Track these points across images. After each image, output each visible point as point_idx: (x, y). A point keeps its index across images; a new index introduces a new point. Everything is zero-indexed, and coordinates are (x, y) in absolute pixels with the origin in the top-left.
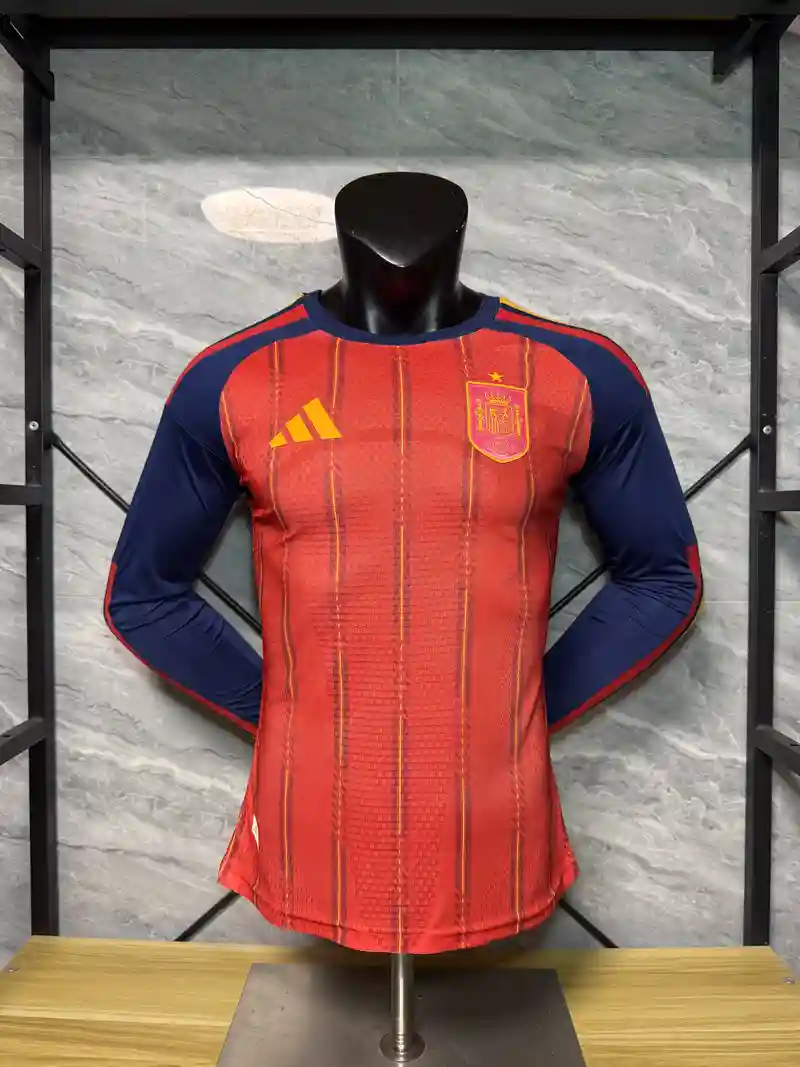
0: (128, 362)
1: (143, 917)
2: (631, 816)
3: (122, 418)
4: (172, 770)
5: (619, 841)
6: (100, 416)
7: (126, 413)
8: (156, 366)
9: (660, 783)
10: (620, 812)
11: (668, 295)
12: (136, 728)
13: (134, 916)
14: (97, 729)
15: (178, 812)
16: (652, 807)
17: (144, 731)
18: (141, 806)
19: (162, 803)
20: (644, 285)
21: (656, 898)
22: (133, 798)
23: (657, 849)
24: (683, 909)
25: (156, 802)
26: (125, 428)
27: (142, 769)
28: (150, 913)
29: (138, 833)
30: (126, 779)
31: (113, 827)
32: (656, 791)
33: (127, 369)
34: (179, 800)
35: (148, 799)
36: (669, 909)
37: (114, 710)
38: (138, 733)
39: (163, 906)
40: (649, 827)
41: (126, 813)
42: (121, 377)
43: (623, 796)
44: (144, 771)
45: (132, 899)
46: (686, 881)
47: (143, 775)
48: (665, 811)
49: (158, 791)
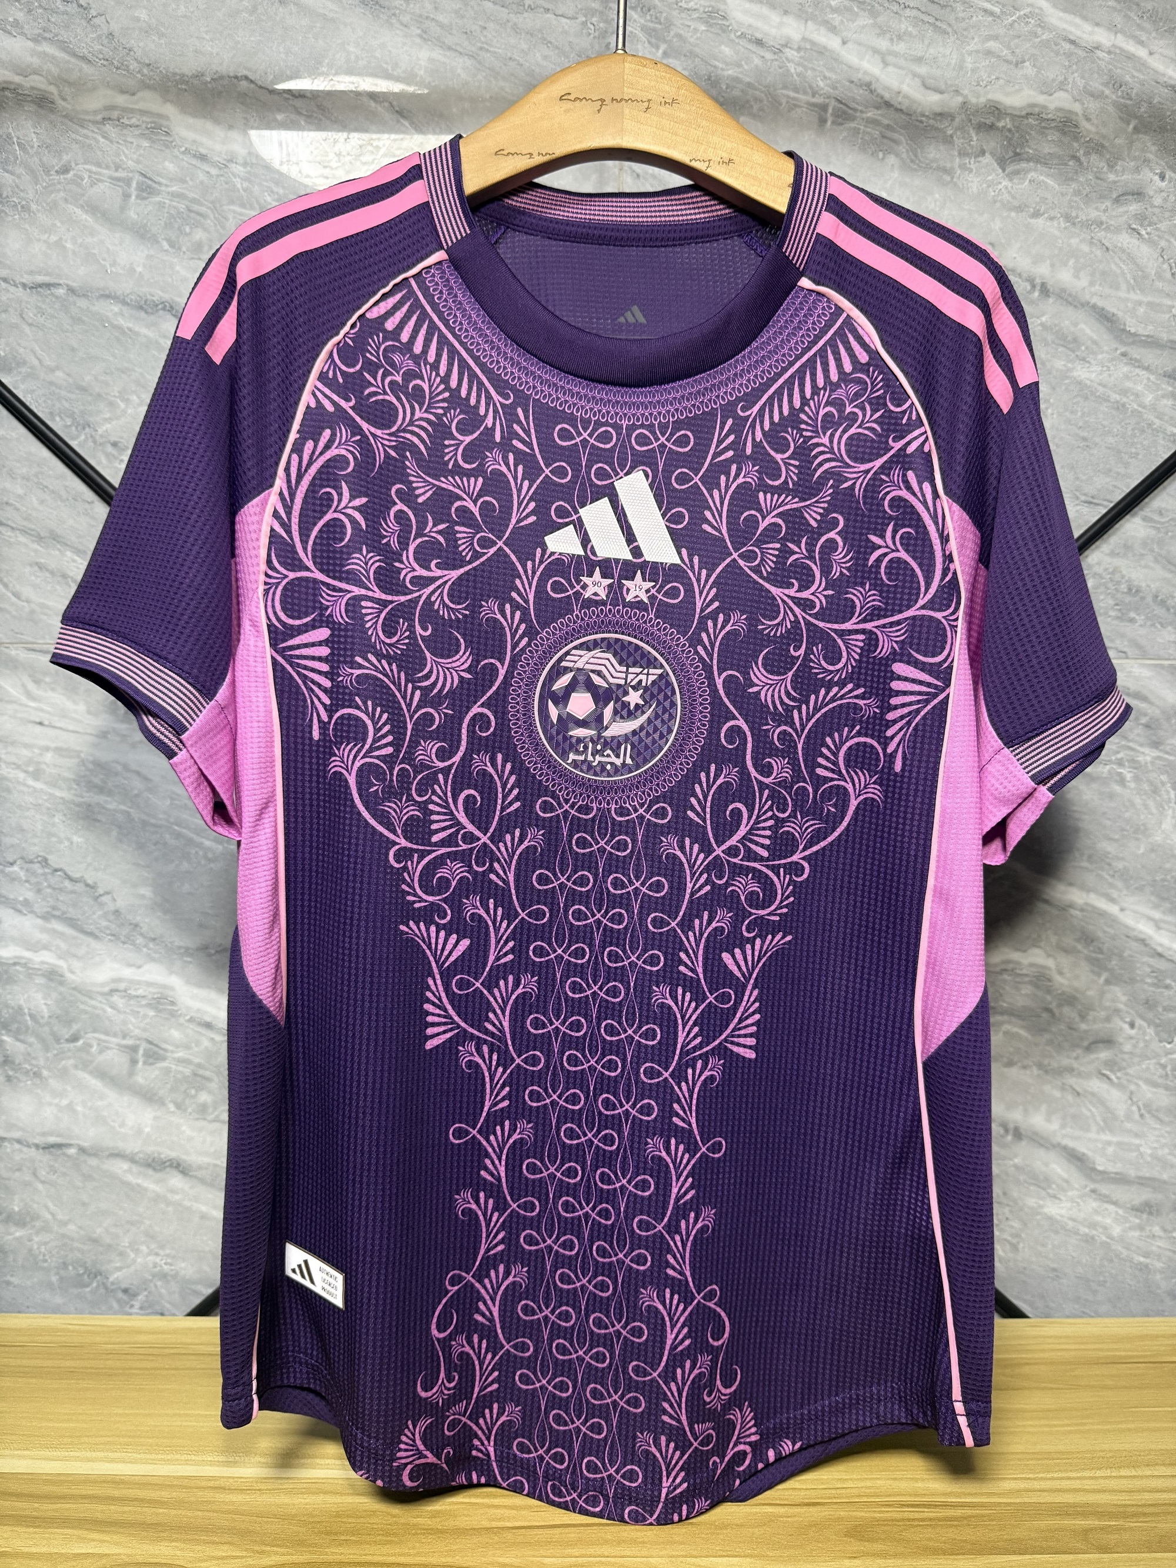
0: (82, 169)
1: (118, 1276)
2: (1060, 1072)
3: (70, 283)
4: (165, 987)
5: (1038, 1121)
6: (27, 279)
7: (79, 273)
8: (137, 177)
9: (1117, 1011)
10: (1040, 1066)
11: (1151, 61)
12: (102, 905)
13: (98, 1273)
14: (22, 908)
15: (187, 1071)
16: (1104, 1055)
17: (117, 912)
18: (114, 1058)
19: (154, 1054)
20: (1103, 37)
21: (1105, 1228)
22: (95, 1044)
23: (1107, 1137)
24: (1154, 1248)
25: (141, 1052)
26: (75, 303)
27: (113, 986)
28: (133, 1268)
29: (105, 1114)
30: (82, 1006)
31: (56, 1101)
32: (1108, 1026)
33: (79, 185)
34: (187, 1047)
35: (126, 1047)
36: (1128, 1249)
37: (56, 870)
38: (105, 916)
39: (157, 1254)
40: (1093, 1094)
41: (82, 1075)
42: (66, 200)
43: (1047, 1036)
44: (117, 990)
45: (95, 1241)
46: (1159, 1196)
47: (115, 998)
48: (1124, 1064)
49: (145, 1030)
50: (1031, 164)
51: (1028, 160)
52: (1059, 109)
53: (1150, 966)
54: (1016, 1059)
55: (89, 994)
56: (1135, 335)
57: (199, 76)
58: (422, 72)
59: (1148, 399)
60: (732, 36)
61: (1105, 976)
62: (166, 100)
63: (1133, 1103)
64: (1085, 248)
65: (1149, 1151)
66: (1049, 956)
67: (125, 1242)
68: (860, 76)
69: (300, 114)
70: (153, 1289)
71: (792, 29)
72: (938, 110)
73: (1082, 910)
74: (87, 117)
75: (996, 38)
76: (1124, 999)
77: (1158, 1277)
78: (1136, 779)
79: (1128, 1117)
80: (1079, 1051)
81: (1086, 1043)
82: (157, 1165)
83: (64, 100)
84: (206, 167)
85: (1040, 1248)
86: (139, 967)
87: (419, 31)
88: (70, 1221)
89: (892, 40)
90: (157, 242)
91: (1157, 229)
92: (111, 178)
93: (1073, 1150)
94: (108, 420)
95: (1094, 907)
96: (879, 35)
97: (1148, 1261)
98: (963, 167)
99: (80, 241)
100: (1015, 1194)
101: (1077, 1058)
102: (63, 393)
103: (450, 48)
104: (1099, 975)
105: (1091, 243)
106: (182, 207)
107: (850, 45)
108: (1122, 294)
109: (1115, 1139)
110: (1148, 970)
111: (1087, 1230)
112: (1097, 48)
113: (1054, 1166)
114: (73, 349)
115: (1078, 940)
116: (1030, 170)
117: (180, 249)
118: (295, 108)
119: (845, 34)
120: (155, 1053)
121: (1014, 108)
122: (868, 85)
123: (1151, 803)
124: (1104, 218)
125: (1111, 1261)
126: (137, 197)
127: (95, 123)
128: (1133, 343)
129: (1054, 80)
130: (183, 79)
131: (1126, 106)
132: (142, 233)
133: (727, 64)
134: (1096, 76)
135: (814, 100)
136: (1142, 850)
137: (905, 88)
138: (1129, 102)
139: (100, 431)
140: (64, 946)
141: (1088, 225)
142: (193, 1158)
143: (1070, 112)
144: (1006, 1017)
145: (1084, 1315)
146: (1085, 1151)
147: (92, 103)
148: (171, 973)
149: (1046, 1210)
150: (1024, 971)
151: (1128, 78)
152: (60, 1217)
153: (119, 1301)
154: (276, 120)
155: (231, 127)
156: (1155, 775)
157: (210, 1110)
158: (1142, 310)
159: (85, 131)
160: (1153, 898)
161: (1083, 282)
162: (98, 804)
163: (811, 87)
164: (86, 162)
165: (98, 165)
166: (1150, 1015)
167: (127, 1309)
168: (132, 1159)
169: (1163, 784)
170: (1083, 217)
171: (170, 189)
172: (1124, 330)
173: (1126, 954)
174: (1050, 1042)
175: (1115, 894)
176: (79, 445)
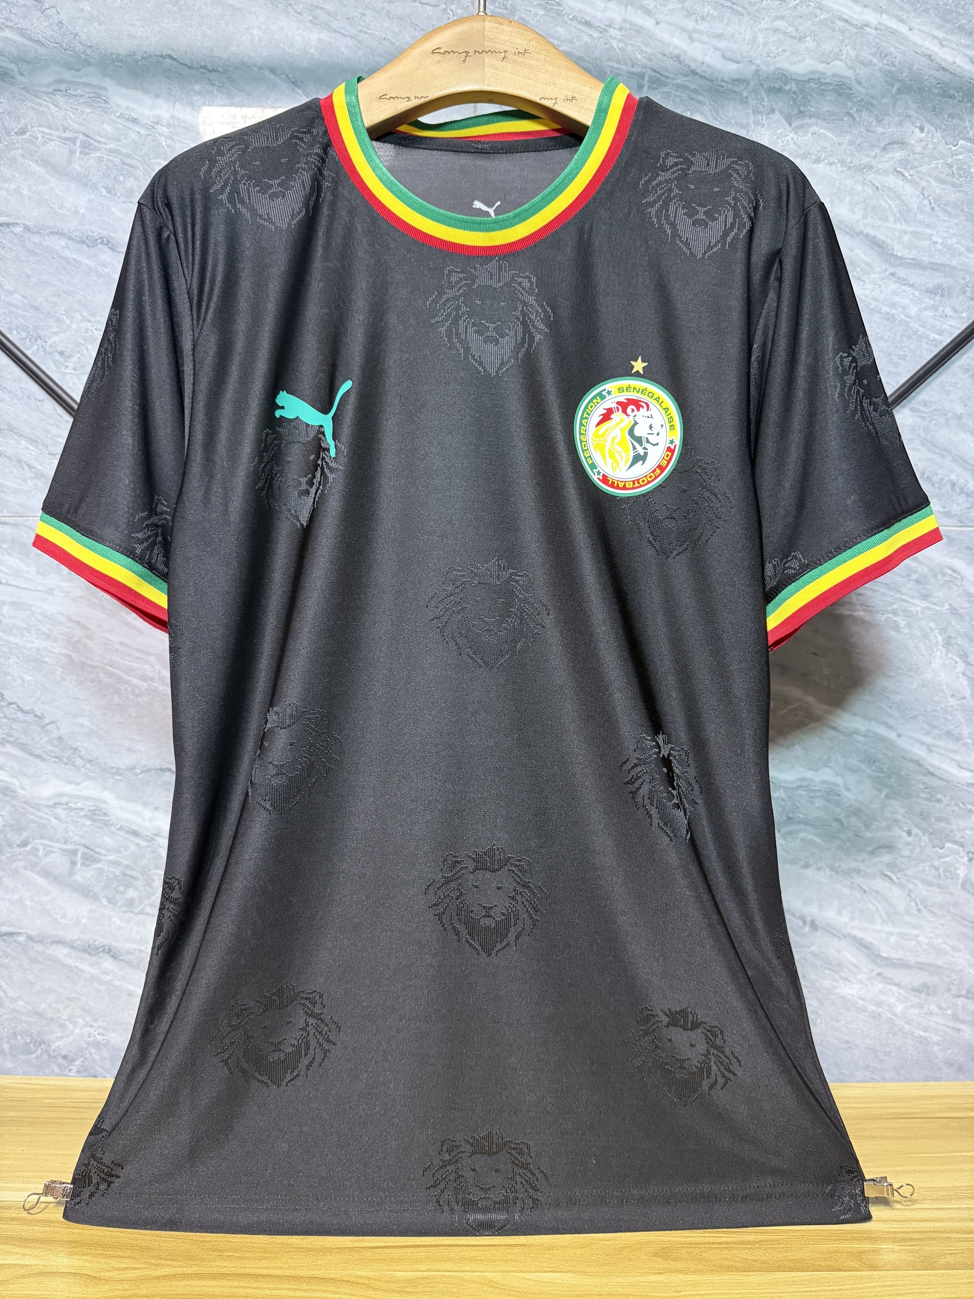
0: (36, 131)
1: (60, 1043)
2: (849, 873)
3: (26, 223)
4: (99, 800)
5: (830, 915)
7: (33, 215)
8: (81, 137)
9: (896, 821)
10: (832, 867)
11: (911, 36)
12: (48, 732)
13: (43, 1042)
15: (118, 872)
16: (886, 858)
17: (60, 738)
18: (57, 861)
19: (90, 859)
20: (871, 17)
21: (890, 1006)
22: (41, 848)
23: (889, 928)
24: (932, 1024)
25: (79, 855)
26: (30, 238)
27: (57, 800)
28: (71, 1038)
29: (49, 907)
30: (31, 817)
31: (9, 896)
32: (889, 834)
33: (34, 144)
34: (118, 851)
35: (67, 851)
36: (910, 1024)
37: (10, 704)
38: (50, 741)
39: (92, 1026)
40: (877, 892)
41: (29, 874)
42: (23, 156)
43: (838, 842)
44: (60, 804)
45: (40, 1015)
46: (936, 979)
47: (59, 810)
48: (903, 866)
49: (83, 837)
50: (813, 120)
51: (810, 117)
52: (834, 75)
53: (924, 783)
54: (811, 862)
55: (37, 807)
56: (901, 258)
57: (132, 55)
58: (312, 51)
59: (913, 310)
60: (566, 18)
61: (885, 791)
62: (105, 75)
63: (912, 900)
64: (859, 188)
65: (926, 941)
66: (838, 774)
67: (65, 1015)
68: (671, 49)
69: (213, 84)
70: (88, 1056)
71: (615, 13)
72: (735, 77)
73: (865, 736)
74: (40, 89)
75: (782, 18)
76: (902, 811)
77: (936, 1048)
78: (909, 626)
79: (908, 911)
80: (865, 855)
81: (870, 849)
82: (91, 950)
83: (22, 75)
84: (137, 128)
85: (834, 1023)
86: (78, 784)
87: (310, 18)
88: (19, 997)
89: (697, 20)
90: (97, 189)
91: (918, 172)
92: (59, 137)
93: (861, 939)
94: (56, 334)
95: (875, 734)
96: (686, 17)
97: (926, 1034)
98: (757, 123)
99: (34, 189)
100: (813, 978)
101: (863, 861)
102: (20, 312)
103: (335, 31)
104: (881, 791)
105: (864, 184)
106: (117, 161)
107: (662, 25)
108: (890, 225)
109: (897, 930)
110: (922, 786)
111: (874, 1008)
112: (866, 25)
113: (845, 953)
114: (28, 276)
115: (862, 761)
116: (810, 125)
117: (115, 194)
118: (209, 80)
119: (658, 16)
120: (91, 856)
121: (798, 75)
122: (678, 57)
123: (922, 646)
124: (874, 164)
125: (895, 1034)
126: (81, 153)
127: (47, 93)
128: (900, 265)
129: (831, 52)
130: (118, 59)
131: (890, 72)
132: (84, 182)
133: (562, 41)
134: (865, 47)
135: (633, 70)
136: (915, 686)
137: (708, 59)
138: (893, 69)
139: (49, 343)
140: (16, 767)
141: (861, 169)
142: (121, 945)
143: (845, 77)
144: (802, 826)
145: (873, 1080)
146: (871, 940)
147: (46, 78)
148: (105, 789)
149: (839, 990)
150: (817, 788)
151: (892, 49)
152: (11, 994)
153: (59, 1066)
154: (194, 90)
155: (157, 96)
156: (925, 623)
157: (137, 903)
158: (906, 238)
159: (39, 100)
160: (925, 726)
161: (858, 216)
162: (46, 648)
163: (631, 59)
164: (40, 125)
165: (50, 127)
166: (924, 825)
167: (66, 1072)
168: (72, 947)
169: (932, 630)
170: (856, 162)
171: (107, 146)
172: (892, 255)
173: (903, 773)
174: (840, 848)
175: (892, 722)
176: (32, 353)
